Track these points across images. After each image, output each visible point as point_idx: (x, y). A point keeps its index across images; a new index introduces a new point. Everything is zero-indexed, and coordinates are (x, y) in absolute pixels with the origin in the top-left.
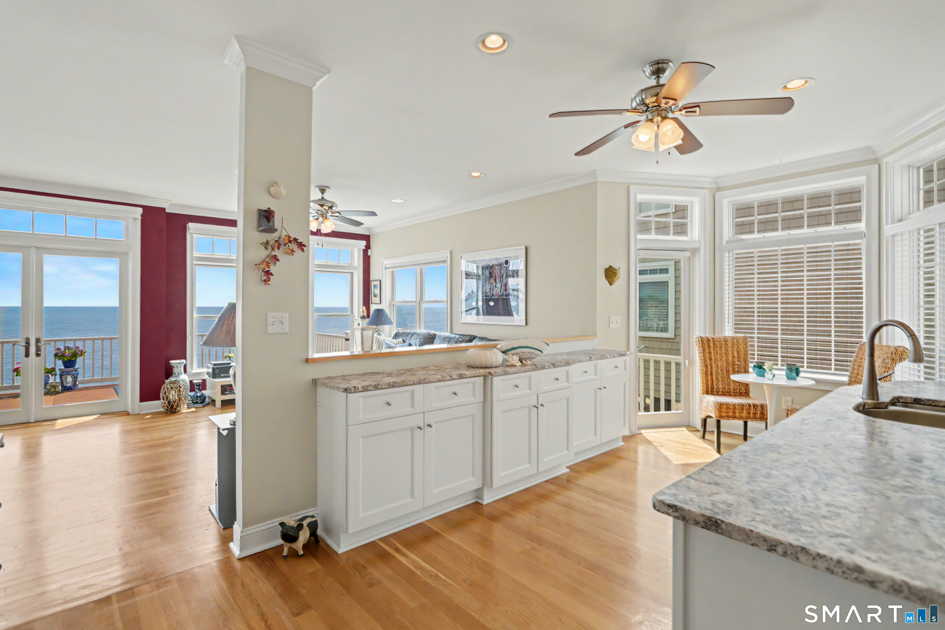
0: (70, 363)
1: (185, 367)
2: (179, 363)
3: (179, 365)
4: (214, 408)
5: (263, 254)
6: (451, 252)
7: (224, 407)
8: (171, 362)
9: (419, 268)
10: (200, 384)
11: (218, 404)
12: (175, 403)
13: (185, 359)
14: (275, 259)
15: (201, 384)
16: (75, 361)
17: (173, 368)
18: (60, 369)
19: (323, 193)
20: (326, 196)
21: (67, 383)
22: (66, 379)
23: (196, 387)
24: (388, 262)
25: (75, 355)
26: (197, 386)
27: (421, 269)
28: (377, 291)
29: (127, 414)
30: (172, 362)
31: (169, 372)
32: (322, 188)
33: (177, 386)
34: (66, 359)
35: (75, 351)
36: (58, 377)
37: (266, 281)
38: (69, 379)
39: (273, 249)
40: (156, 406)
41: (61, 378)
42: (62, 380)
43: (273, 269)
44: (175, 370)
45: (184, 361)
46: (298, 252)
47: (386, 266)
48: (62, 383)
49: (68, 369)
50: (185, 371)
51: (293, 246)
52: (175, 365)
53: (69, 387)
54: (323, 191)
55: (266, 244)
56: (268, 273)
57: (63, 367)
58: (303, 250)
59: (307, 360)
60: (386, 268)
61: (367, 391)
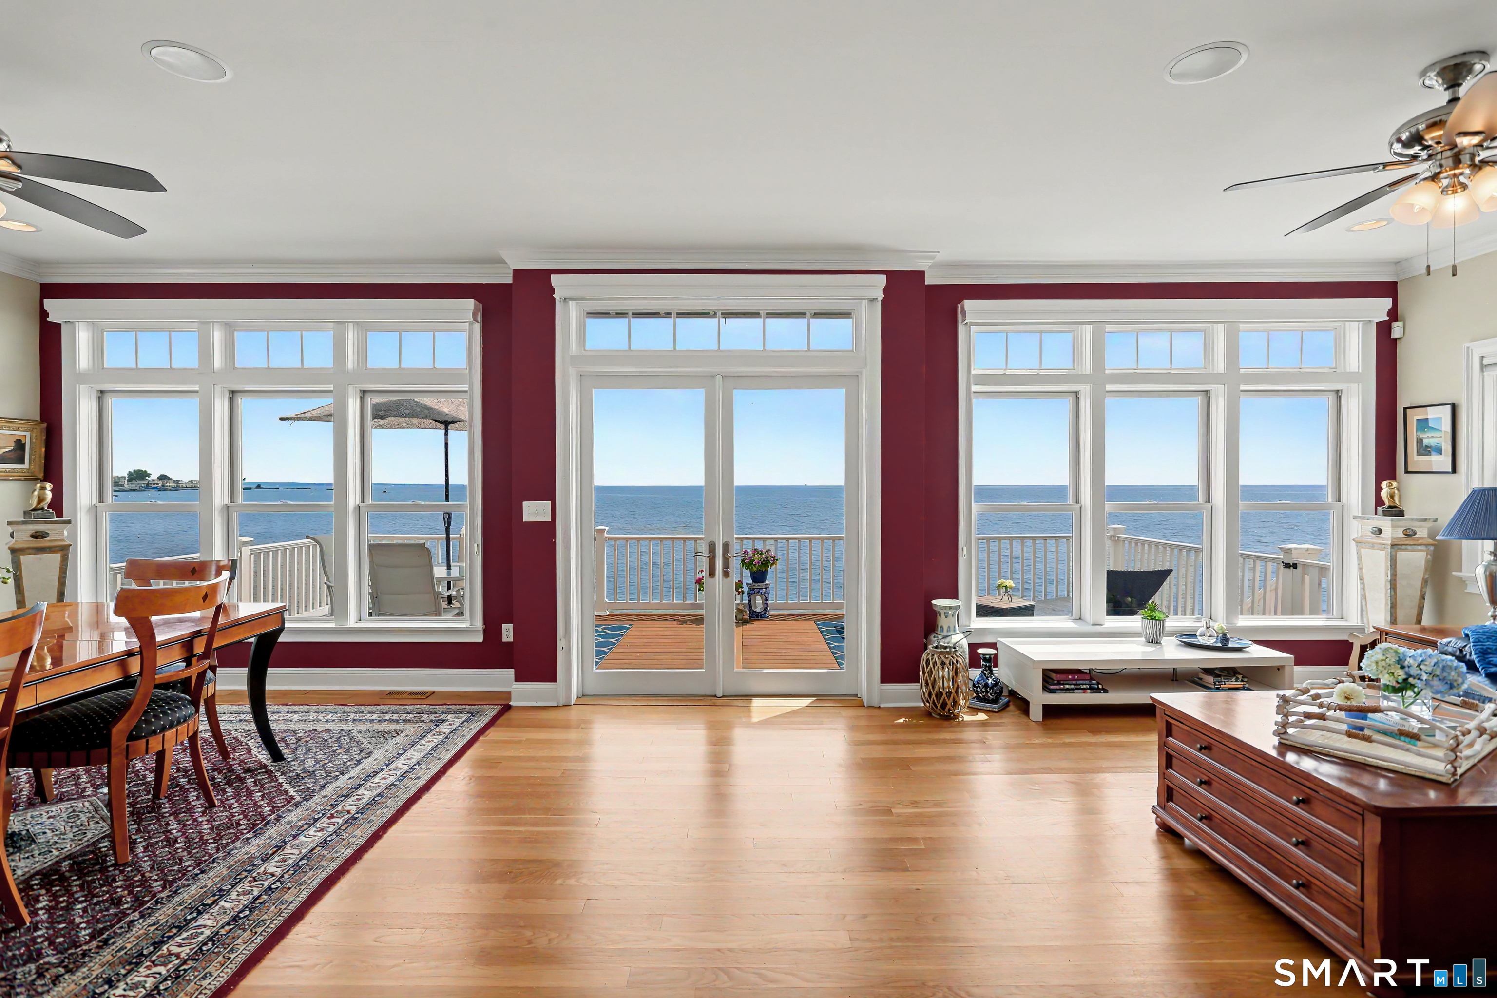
0: (759, 576)
2: (950, 608)
3: (948, 611)
4: (1024, 719)
7: (1048, 722)
8: (934, 602)
10: (990, 658)
11: (1036, 713)
12: (949, 698)
13: (957, 597)
15: (992, 657)
16: (766, 571)
17: (938, 616)
18: (747, 584)
21: (756, 607)
22: (755, 600)
23: (982, 663)
25: (766, 563)
26: (985, 660)
29: (858, 702)
30: (937, 602)
31: (930, 623)
34: (755, 569)
35: (766, 558)
36: (745, 596)
38: (759, 601)
40: (912, 694)
41: (749, 597)
42: (750, 601)
44: (943, 622)
45: (953, 602)
48: (750, 606)
49: (757, 585)
52: (941, 611)
53: (759, 613)
57: (751, 581)
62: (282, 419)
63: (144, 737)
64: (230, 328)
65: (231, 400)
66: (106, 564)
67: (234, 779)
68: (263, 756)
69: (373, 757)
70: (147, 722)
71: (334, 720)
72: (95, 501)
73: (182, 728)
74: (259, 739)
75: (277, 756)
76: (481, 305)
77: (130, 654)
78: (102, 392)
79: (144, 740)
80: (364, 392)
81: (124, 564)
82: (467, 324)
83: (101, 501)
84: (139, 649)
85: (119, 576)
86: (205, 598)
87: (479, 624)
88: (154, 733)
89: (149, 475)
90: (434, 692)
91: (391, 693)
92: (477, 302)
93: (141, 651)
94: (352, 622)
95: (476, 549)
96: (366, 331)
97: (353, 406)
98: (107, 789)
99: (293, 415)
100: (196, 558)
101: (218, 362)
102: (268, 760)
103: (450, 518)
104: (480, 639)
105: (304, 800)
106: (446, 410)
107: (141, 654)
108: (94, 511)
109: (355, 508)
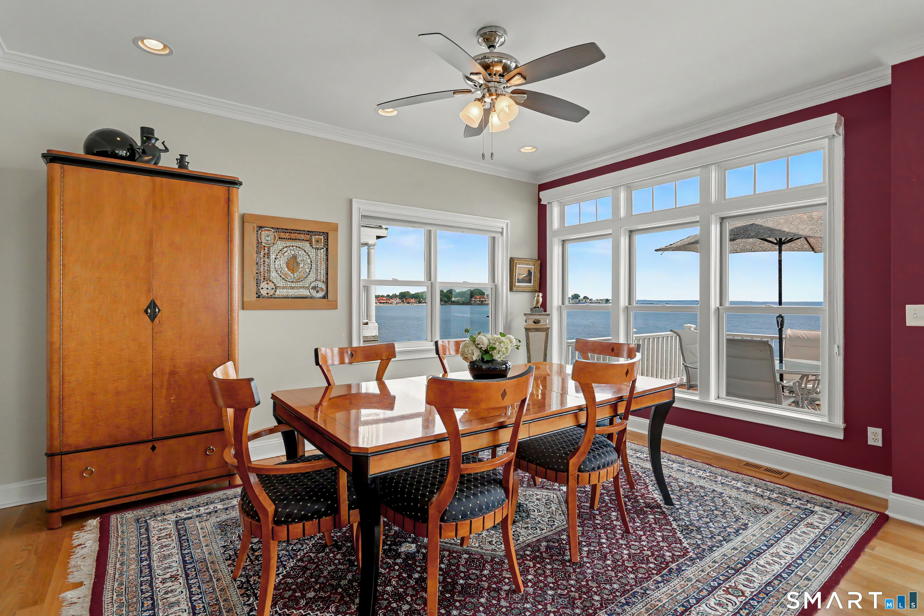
62: (656, 250)
63: (588, 471)
64: (629, 188)
65: (630, 237)
66: (565, 341)
67: (640, 512)
68: (657, 496)
69: (749, 531)
70: (590, 460)
71: (705, 478)
72: (560, 304)
73: (610, 469)
74: (654, 478)
75: (668, 500)
76: (843, 118)
77: (580, 408)
78: (564, 241)
79: (588, 474)
80: (722, 219)
81: (575, 340)
82: (827, 139)
83: (563, 304)
84: (585, 406)
85: (570, 348)
86: (627, 373)
87: (839, 421)
88: (593, 469)
89: (579, 296)
90: (789, 474)
91: (748, 464)
92: (840, 116)
93: (587, 408)
94: (712, 399)
95: (836, 350)
96: (725, 170)
97: (715, 230)
98: (566, 487)
99: (664, 247)
100: (610, 340)
101: (622, 214)
102: (661, 501)
103: (782, 321)
104: (840, 436)
105: (698, 558)
106: (787, 230)
107: (587, 410)
108: (560, 309)
109: (715, 310)
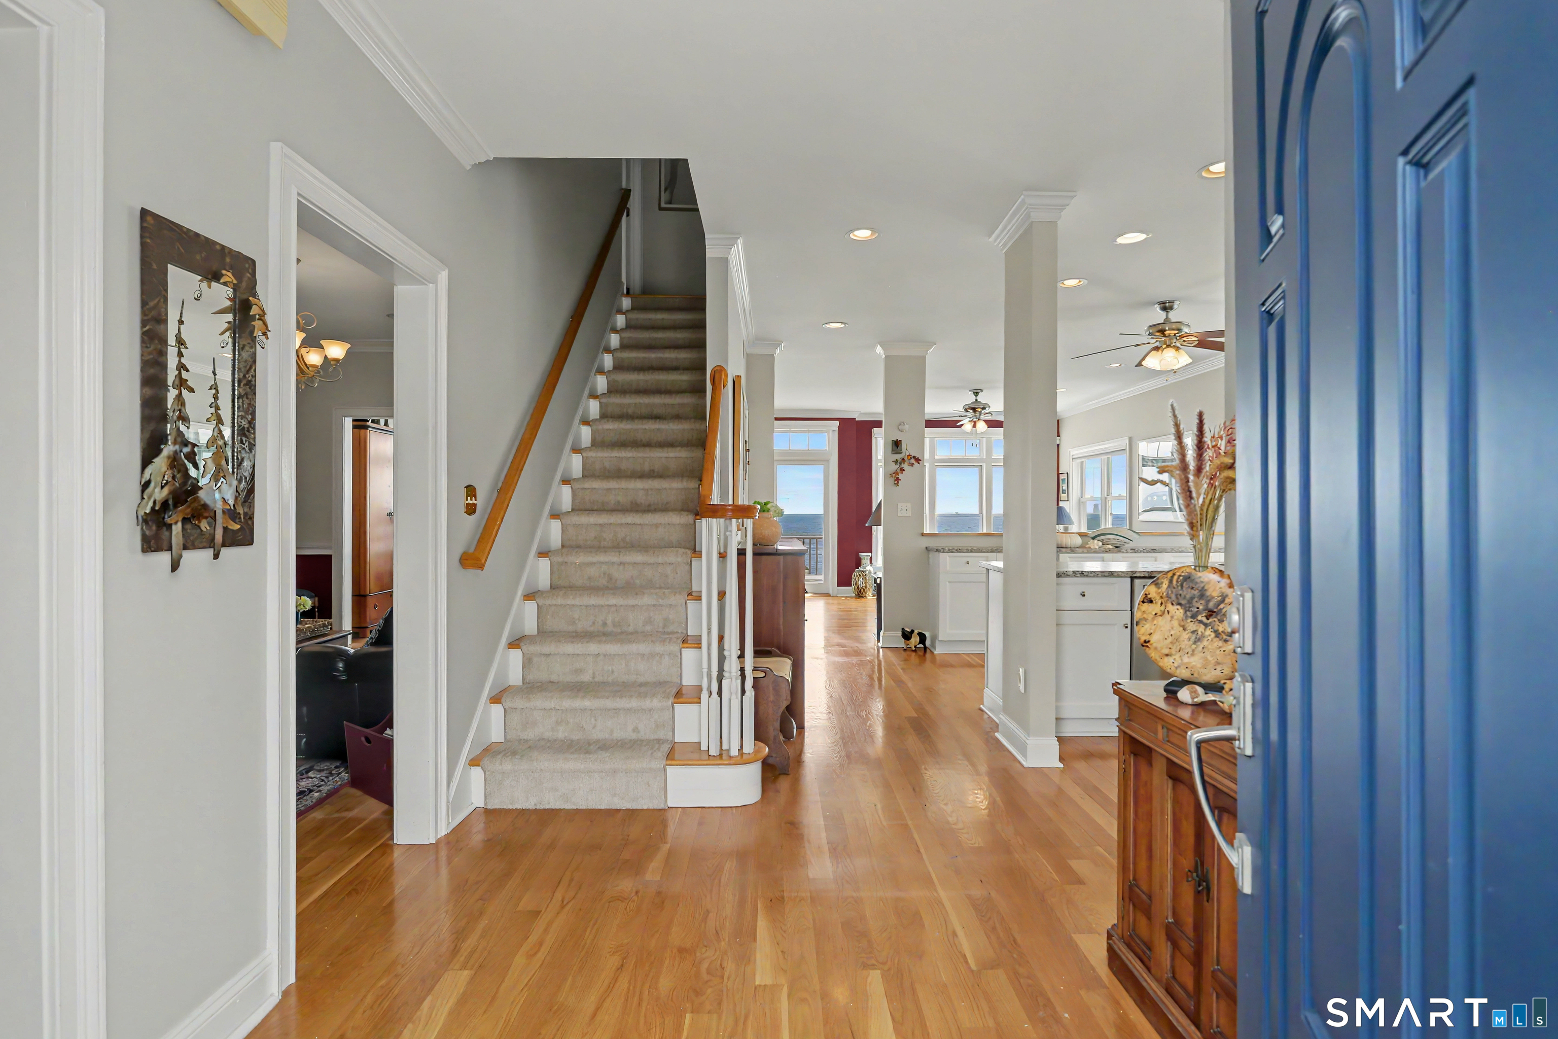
1: (871, 559)
3: (866, 557)
5: (895, 467)
6: (1130, 439)
9: (1105, 457)
12: (860, 589)
13: (871, 552)
14: (902, 470)
17: (862, 560)
19: (976, 396)
20: (980, 398)
24: (1076, 452)
27: (1108, 459)
28: (1065, 487)
29: (828, 595)
30: (861, 555)
31: (858, 563)
32: (975, 391)
33: (863, 574)
37: (897, 484)
39: (900, 464)
40: (849, 591)
43: (900, 476)
44: (863, 562)
45: (870, 554)
46: (916, 464)
47: (1073, 457)
50: (871, 562)
51: (913, 461)
52: (863, 558)
54: (976, 394)
55: (896, 462)
56: (898, 479)
58: (919, 463)
59: (922, 534)
60: (1073, 459)
61: (952, 552)
